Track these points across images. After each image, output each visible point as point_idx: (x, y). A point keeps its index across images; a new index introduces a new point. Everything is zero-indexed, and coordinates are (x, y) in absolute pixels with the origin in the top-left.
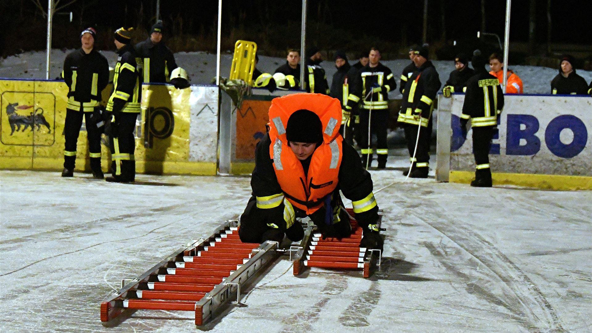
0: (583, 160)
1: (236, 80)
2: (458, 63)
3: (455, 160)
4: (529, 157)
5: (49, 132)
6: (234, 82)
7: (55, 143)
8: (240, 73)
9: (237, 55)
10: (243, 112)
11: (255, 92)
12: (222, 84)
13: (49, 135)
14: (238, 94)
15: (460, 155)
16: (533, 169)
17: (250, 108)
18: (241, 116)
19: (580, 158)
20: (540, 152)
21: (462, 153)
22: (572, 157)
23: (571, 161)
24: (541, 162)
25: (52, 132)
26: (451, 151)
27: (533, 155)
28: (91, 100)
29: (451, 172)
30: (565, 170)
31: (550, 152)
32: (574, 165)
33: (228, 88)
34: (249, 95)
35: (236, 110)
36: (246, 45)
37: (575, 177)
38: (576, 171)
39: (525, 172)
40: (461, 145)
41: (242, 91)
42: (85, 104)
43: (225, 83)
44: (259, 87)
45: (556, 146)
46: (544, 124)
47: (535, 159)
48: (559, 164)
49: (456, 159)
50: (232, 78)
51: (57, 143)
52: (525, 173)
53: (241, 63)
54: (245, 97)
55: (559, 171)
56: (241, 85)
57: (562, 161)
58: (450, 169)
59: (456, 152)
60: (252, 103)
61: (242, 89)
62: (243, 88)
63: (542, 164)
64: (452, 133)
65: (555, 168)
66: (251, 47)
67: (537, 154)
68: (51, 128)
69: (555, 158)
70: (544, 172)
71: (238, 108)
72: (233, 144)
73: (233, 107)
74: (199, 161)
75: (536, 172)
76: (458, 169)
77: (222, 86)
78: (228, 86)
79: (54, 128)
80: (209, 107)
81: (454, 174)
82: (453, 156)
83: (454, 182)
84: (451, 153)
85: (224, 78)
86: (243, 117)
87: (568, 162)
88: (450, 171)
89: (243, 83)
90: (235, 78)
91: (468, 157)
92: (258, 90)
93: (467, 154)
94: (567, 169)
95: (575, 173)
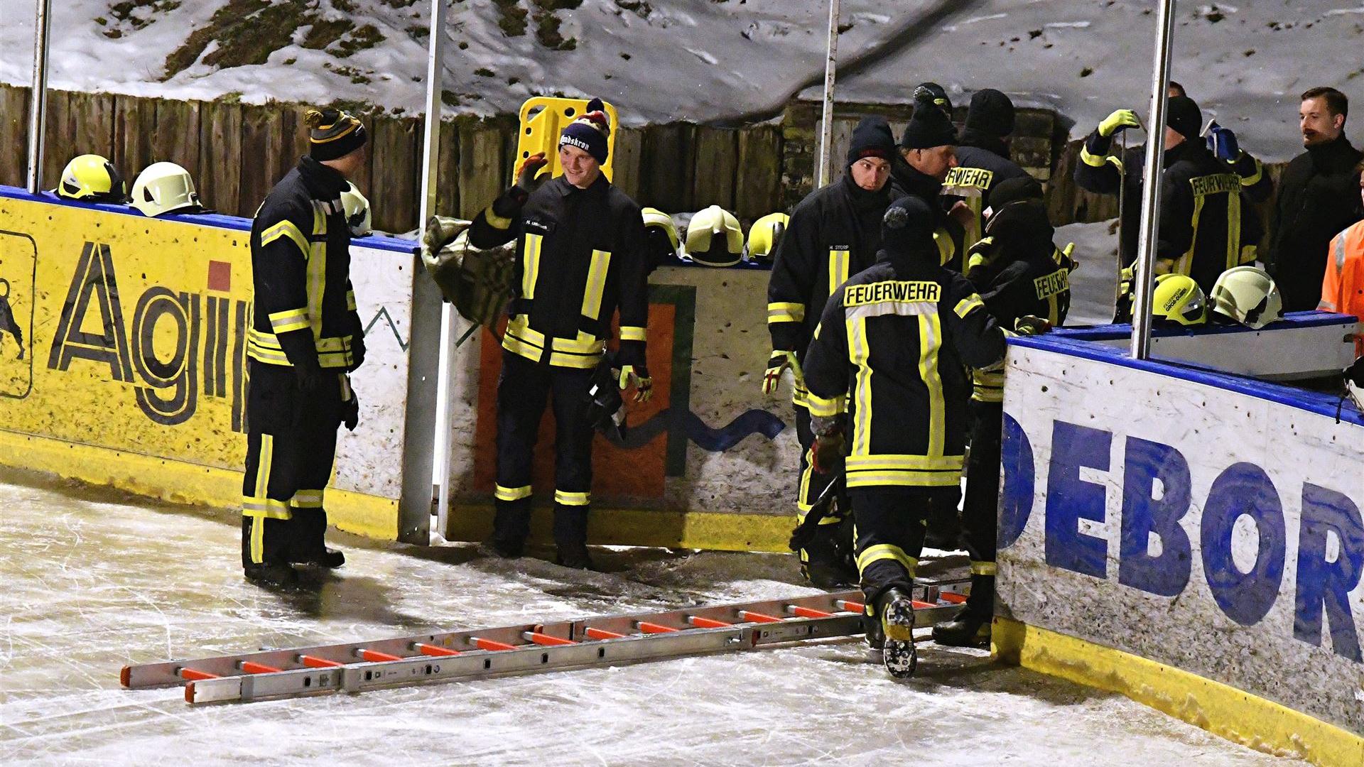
3: (1006, 577)
5: (20, 357)
7: (32, 390)
13: (20, 362)
20: (1189, 588)
23: (1250, 639)
24: (1189, 626)
25: (26, 356)
27: (1174, 597)
28: (580, 332)
31: (1210, 595)
35: (478, 332)
40: (1020, 527)
42: (558, 343)
45: (1223, 574)
48: (1225, 644)
49: (1010, 576)
51: (37, 392)
57: (1232, 631)
63: (1192, 634)
67: (1183, 596)
68: (25, 344)
69: (1221, 618)
71: (482, 324)
74: (357, 490)
76: (1013, 612)
79: (31, 346)
80: (388, 316)
87: (1243, 638)
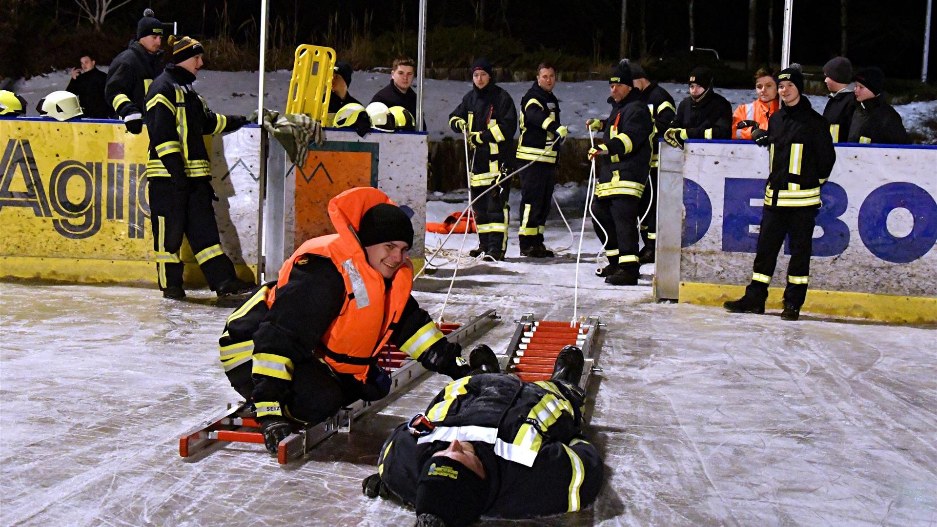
0: (931, 266)
1: (297, 115)
2: (694, 84)
3: (689, 262)
4: (829, 259)
6: (291, 118)
8: (304, 103)
9: (300, 70)
10: (308, 173)
11: (331, 136)
12: (267, 123)
14: (297, 140)
15: (699, 253)
16: (835, 282)
17: (321, 164)
18: (305, 180)
19: (925, 264)
20: (848, 250)
21: (703, 249)
22: (911, 261)
23: (909, 269)
24: (849, 269)
26: (682, 247)
27: (836, 256)
29: (683, 285)
30: (896, 285)
31: (868, 252)
32: (913, 276)
33: (278, 130)
34: (319, 142)
35: (294, 170)
36: (317, 53)
37: (916, 298)
38: (918, 287)
39: (819, 286)
40: (700, 236)
41: (305, 135)
43: (273, 120)
44: (338, 126)
45: (880, 240)
46: (856, 199)
47: (839, 263)
48: (884, 273)
49: (693, 261)
50: (290, 110)
52: (821, 288)
53: (307, 83)
54: (312, 145)
55: (885, 287)
56: (304, 124)
57: (890, 267)
58: (681, 279)
59: (692, 248)
60: (325, 156)
61: (305, 132)
62: (307, 129)
63: (852, 273)
64: (685, 214)
65: (877, 280)
66: (325, 57)
67: (844, 255)
69: (878, 262)
70: (856, 287)
71: (297, 165)
72: (288, 231)
73: (288, 165)
75: (841, 287)
76: (695, 279)
77: (268, 126)
78: (280, 126)
80: (243, 164)
81: (687, 289)
82: (684, 255)
83: (689, 303)
84: (684, 249)
85: (273, 112)
86: (308, 181)
87: (902, 269)
88: (681, 282)
89: (307, 122)
90: (295, 112)
91: (713, 257)
92: (337, 133)
93: (712, 253)
94: (899, 283)
95: (915, 292)
